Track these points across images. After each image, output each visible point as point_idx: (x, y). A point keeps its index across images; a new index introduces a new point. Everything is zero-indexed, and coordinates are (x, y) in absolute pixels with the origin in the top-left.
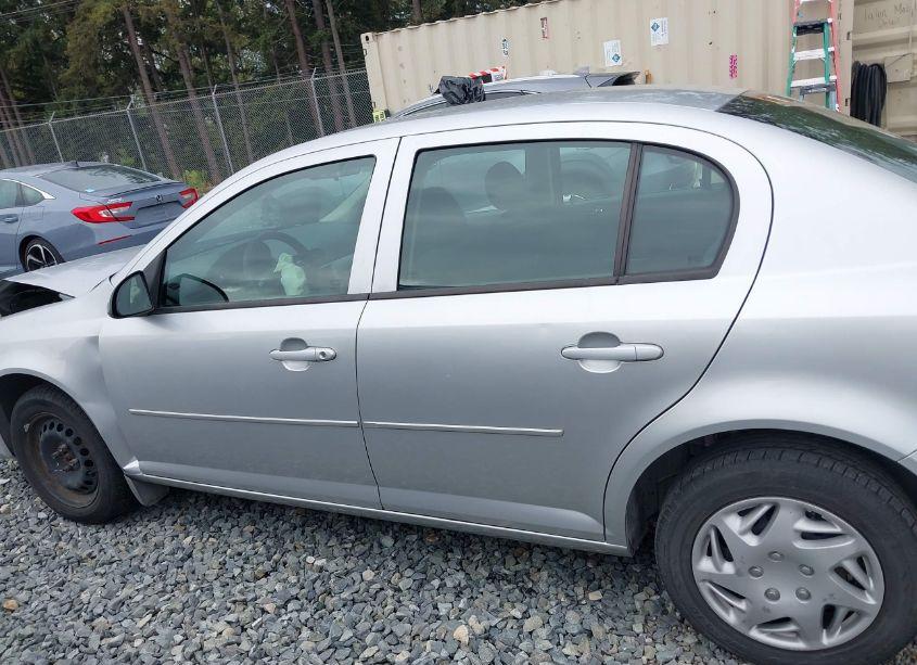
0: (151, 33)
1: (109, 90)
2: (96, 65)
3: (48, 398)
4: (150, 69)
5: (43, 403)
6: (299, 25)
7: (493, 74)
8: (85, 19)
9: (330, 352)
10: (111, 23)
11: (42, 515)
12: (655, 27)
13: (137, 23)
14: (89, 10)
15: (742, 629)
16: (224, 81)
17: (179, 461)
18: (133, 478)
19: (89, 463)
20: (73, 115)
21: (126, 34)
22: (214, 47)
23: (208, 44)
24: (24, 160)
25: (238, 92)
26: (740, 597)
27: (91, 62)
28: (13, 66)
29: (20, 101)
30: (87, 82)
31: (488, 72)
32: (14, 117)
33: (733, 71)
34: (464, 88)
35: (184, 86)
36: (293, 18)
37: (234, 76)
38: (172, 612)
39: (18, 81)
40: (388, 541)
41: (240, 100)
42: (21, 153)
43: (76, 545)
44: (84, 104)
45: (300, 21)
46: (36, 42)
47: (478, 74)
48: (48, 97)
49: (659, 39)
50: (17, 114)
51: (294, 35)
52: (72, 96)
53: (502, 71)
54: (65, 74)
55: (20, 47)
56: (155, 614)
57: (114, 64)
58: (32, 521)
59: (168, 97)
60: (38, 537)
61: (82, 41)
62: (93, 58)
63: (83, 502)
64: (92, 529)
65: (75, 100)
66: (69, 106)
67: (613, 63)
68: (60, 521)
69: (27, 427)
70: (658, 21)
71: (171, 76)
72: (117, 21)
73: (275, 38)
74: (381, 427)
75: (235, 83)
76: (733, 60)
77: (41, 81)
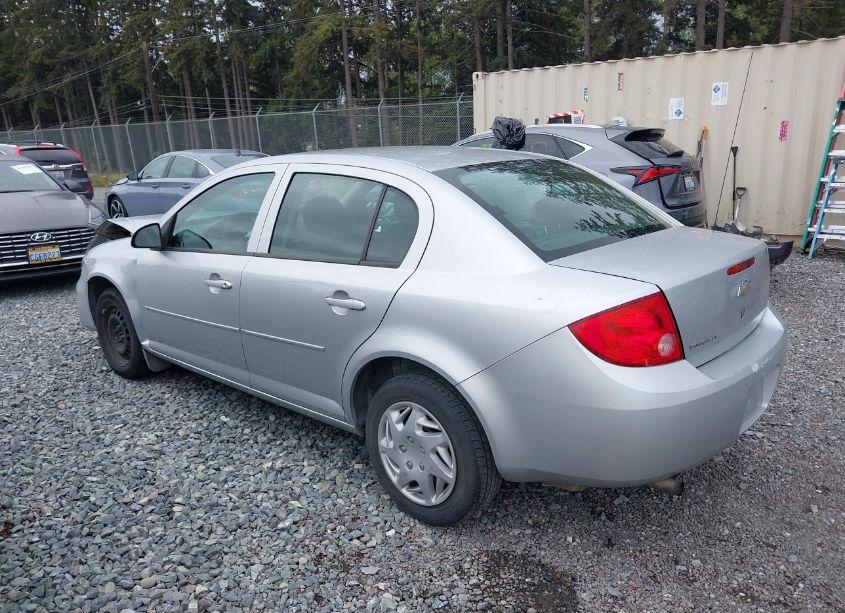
0: (361, 48)
1: (320, 92)
2: (313, 72)
3: (114, 295)
4: (355, 78)
5: (111, 297)
6: (481, 52)
7: (573, 116)
8: (311, 34)
9: (229, 284)
10: (330, 39)
11: (104, 368)
12: (717, 89)
13: (350, 40)
14: (315, 27)
15: (398, 487)
16: (410, 94)
17: (170, 344)
18: (146, 351)
19: (128, 339)
20: (288, 111)
21: (341, 48)
22: (407, 64)
23: (403, 62)
24: (247, 144)
25: (420, 104)
26: (398, 467)
27: (310, 69)
28: (252, 67)
29: (252, 94)
30: (305, 84)
31: (570, 113)
32: (246, 108)
33: (783, 135)
34: (508, 127)
35: (378, 96)
36: (477, 45)
37: (420, 91)
38: (134, 425)
39: (255, 79)
40: (272, 418)
41: (421, 111)
42: (246, 136)
43: (112, 387)
44: (299, 103)
45: (483, 48)
46: (273, 50)
47: (561, 115)
48: (274, 94)
49: (719, 100)
50: (249, 105)
51: (475, 60)
52: (289, 95)
53: (580, 114)
54: (289, 76)
55: (261, 52)
56: (125, 425)
57: (329, 71)
58: (98, 370)
59: (364, 104)
60: (96, 379)
61: (305, 51)
62: (311, 66)
63: (124, 363)
64: (126, 381)
65: (292, 99)
66: (286, 103)
67: (676, 117)
68: (112, 374)
69: (103, 310)
70: (720, 85)
71: (371, 84)
72: (335, 38)
73: (459, 61)
74: (249, 334)
75: (420, 96)
76: (784, 125)
77: (272, 80)
